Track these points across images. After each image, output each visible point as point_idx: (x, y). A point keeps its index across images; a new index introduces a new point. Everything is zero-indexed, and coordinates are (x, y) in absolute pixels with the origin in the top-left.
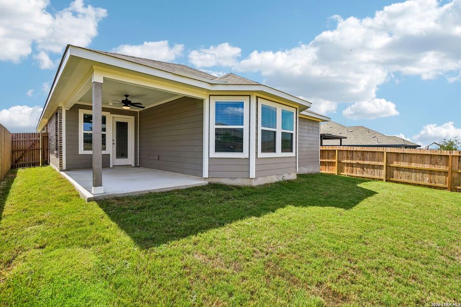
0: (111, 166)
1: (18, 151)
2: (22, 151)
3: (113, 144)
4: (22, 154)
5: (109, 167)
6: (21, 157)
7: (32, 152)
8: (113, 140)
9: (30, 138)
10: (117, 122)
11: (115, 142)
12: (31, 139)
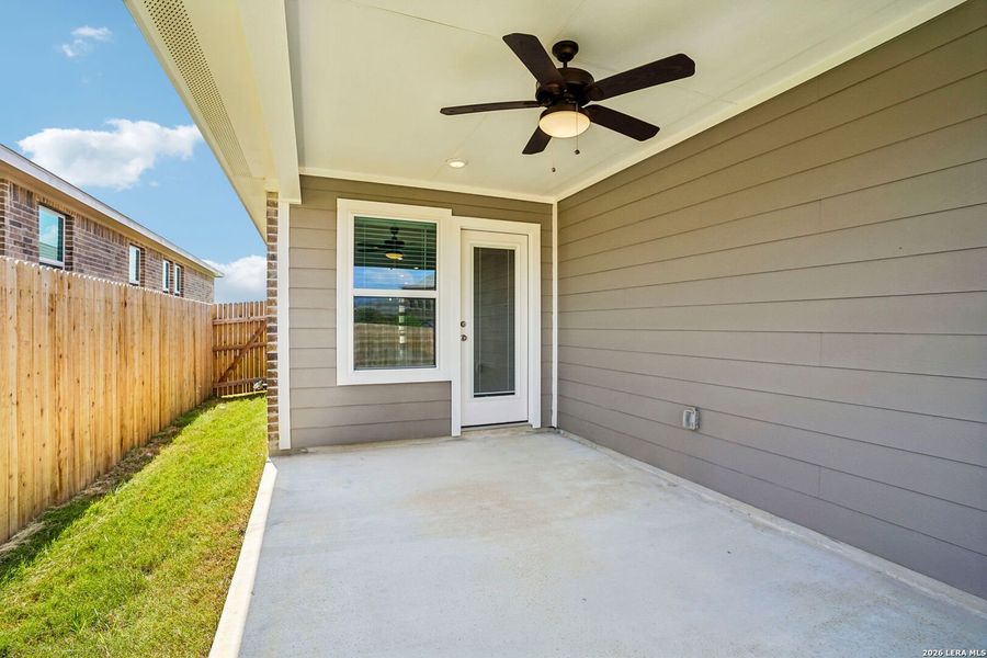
0: (456, 431)
1: (225, 351)
2: (235, 350)
3: (464, 338)
4: (235, 357)
5: (449, 434)
6: (232, 367)
7: (257, 352)
8: (463, 324)
9: (252, 314)
10: (476, 250)
11: (469, 331)
12: (254, 318)
